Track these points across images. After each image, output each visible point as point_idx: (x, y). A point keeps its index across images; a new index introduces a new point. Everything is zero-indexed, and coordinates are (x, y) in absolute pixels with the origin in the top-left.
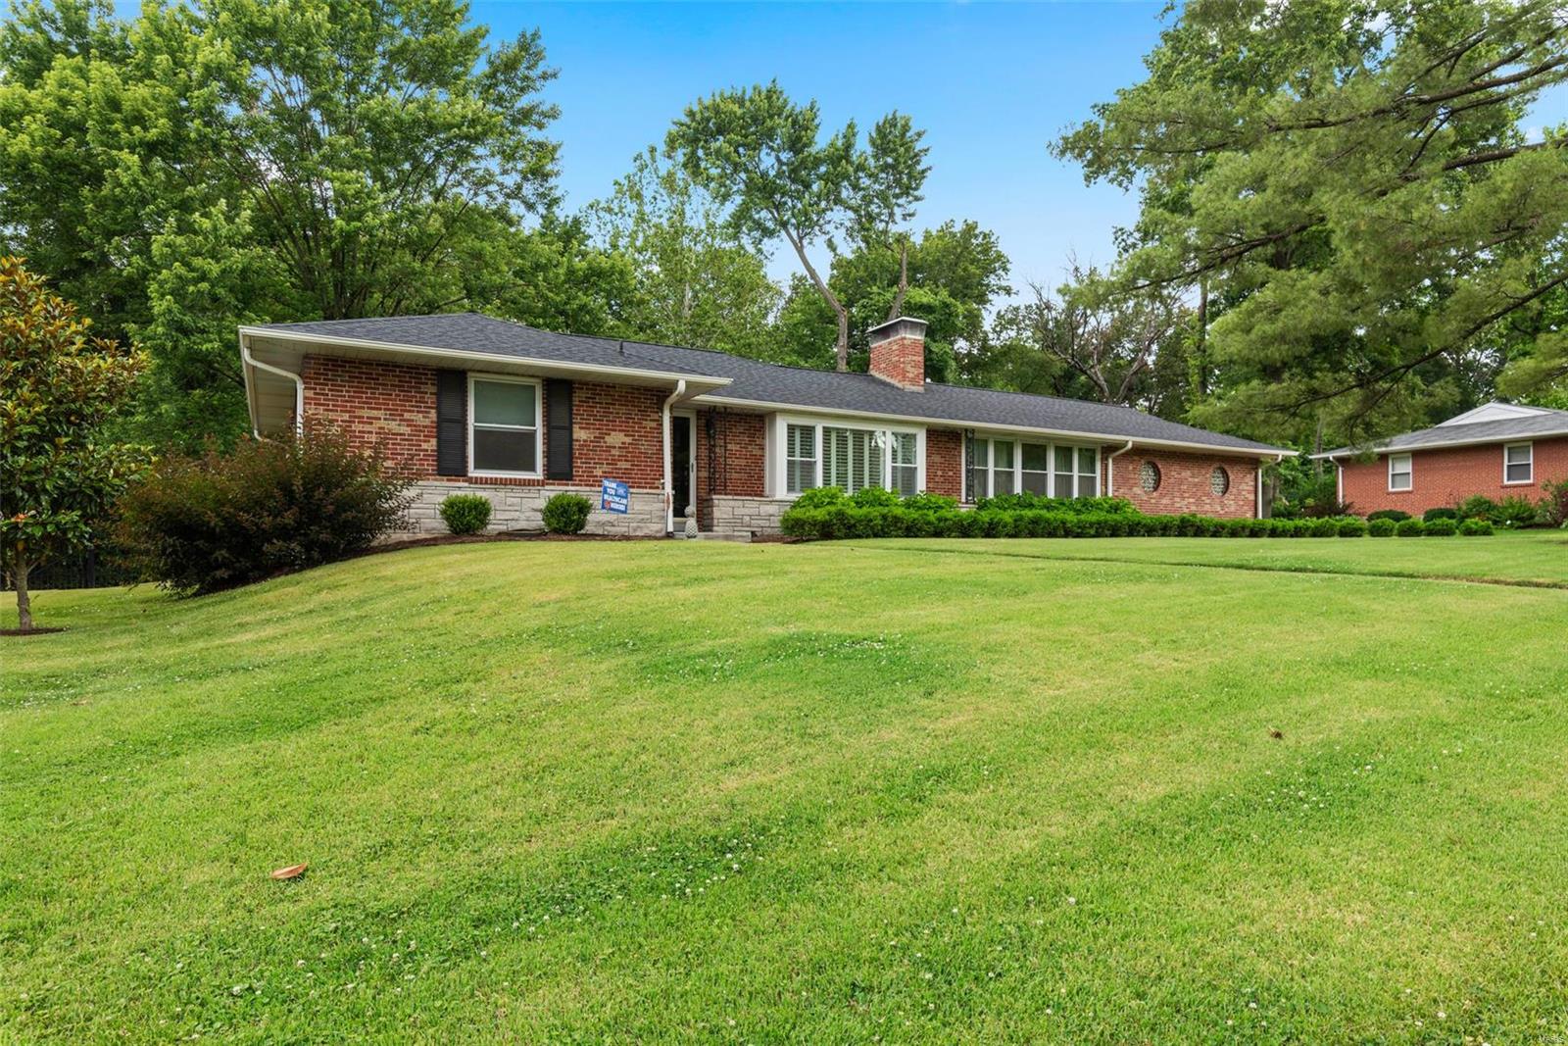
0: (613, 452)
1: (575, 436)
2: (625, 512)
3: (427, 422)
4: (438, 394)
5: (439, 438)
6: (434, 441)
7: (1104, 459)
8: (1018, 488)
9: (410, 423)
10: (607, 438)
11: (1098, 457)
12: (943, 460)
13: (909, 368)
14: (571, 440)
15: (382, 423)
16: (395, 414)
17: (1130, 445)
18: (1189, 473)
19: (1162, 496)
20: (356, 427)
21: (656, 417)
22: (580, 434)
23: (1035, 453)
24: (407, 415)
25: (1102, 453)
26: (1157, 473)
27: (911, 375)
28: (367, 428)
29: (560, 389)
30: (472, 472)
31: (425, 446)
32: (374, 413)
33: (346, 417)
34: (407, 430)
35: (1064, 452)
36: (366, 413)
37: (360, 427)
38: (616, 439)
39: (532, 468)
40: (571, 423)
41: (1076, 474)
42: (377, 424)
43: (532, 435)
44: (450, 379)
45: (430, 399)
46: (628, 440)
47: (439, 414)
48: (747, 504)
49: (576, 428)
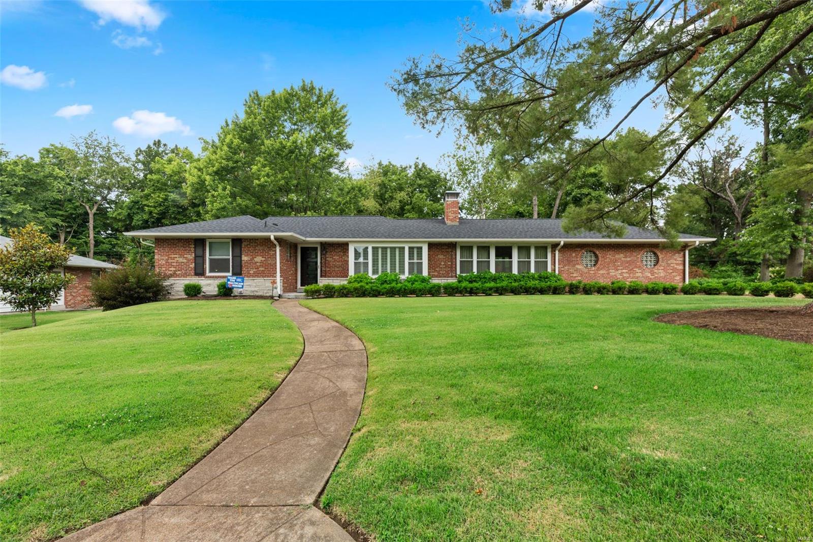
0: (257, 264)
1: (243, 259)
2: (242, 288)
3: (191, 258)
4: (195, 248)
5: (195, 263)
6: (194, 264)
7: (553, 252)
8: (493, 270)
9: (186, 258)
10: (255, 259)
11: (549, 250)
12: (444, 257)
13: (450, 214)
14: (241, 260)
15: (178, 259)
16: (181, 256)
17: (562, 243)
18: (622, 255)
19: (598, 269)
20: (170, 261)
21: (274, 249)
22: (244, 258)
23: (504, 252)
24: (185, 256)
25: (552, 248)
26: (596, 256)
27: (451, 218)
28: (173, 261)
29: (237, 242)
30: (208, 274)
31: (191, 266)
32: (175, 256)
33: (167, 258)
34: (185, 261)
35: (524, 249)
36: (173, 256)
37: (171, 261)
38: (259, 259)
39: (229, 272)
40: (241, 254)
41: (533, 259)
42: (176, 259)
43: (229, 259)
44: (200, 242)
45: (193, 250)
46: (263, 259)
47: (195, 254)
48: (334, 281)
49: (243, 256)
